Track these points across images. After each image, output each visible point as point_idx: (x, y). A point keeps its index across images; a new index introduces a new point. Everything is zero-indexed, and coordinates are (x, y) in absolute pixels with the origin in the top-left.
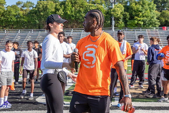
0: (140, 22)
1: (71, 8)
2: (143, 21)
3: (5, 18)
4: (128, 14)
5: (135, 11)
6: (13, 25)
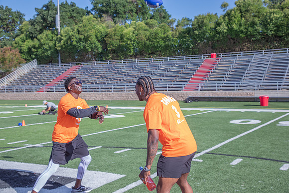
1: (240, 19)
3: (151, 43)
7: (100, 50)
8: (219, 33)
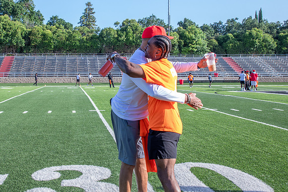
0: (194, 49)
2: (196, 48)
4: (182, 41)
5: (189, 39)
6: (76, 49)
7: (24, 45)
8: (119, 41)
